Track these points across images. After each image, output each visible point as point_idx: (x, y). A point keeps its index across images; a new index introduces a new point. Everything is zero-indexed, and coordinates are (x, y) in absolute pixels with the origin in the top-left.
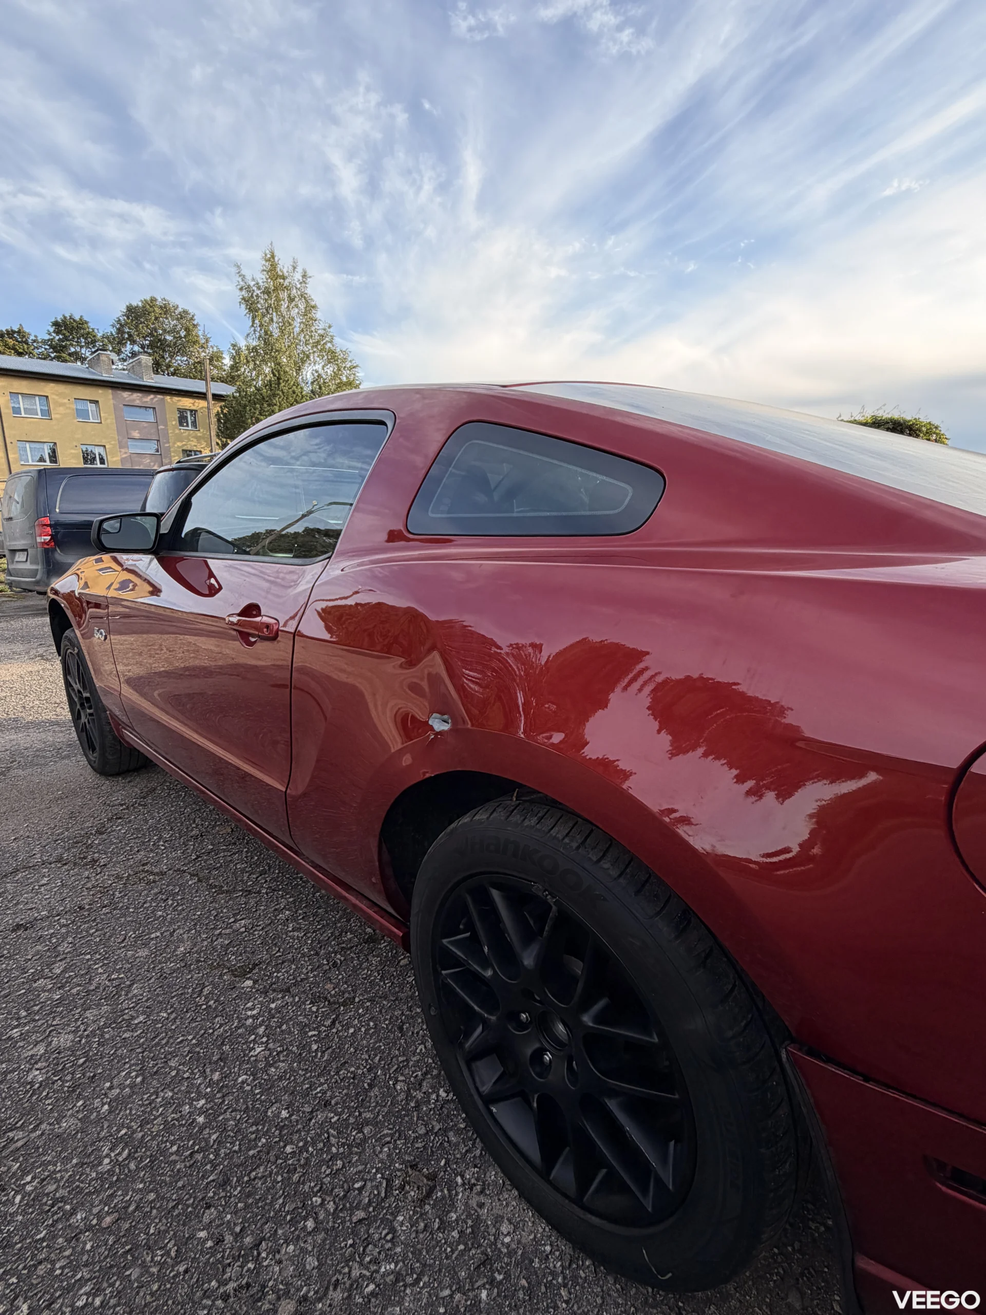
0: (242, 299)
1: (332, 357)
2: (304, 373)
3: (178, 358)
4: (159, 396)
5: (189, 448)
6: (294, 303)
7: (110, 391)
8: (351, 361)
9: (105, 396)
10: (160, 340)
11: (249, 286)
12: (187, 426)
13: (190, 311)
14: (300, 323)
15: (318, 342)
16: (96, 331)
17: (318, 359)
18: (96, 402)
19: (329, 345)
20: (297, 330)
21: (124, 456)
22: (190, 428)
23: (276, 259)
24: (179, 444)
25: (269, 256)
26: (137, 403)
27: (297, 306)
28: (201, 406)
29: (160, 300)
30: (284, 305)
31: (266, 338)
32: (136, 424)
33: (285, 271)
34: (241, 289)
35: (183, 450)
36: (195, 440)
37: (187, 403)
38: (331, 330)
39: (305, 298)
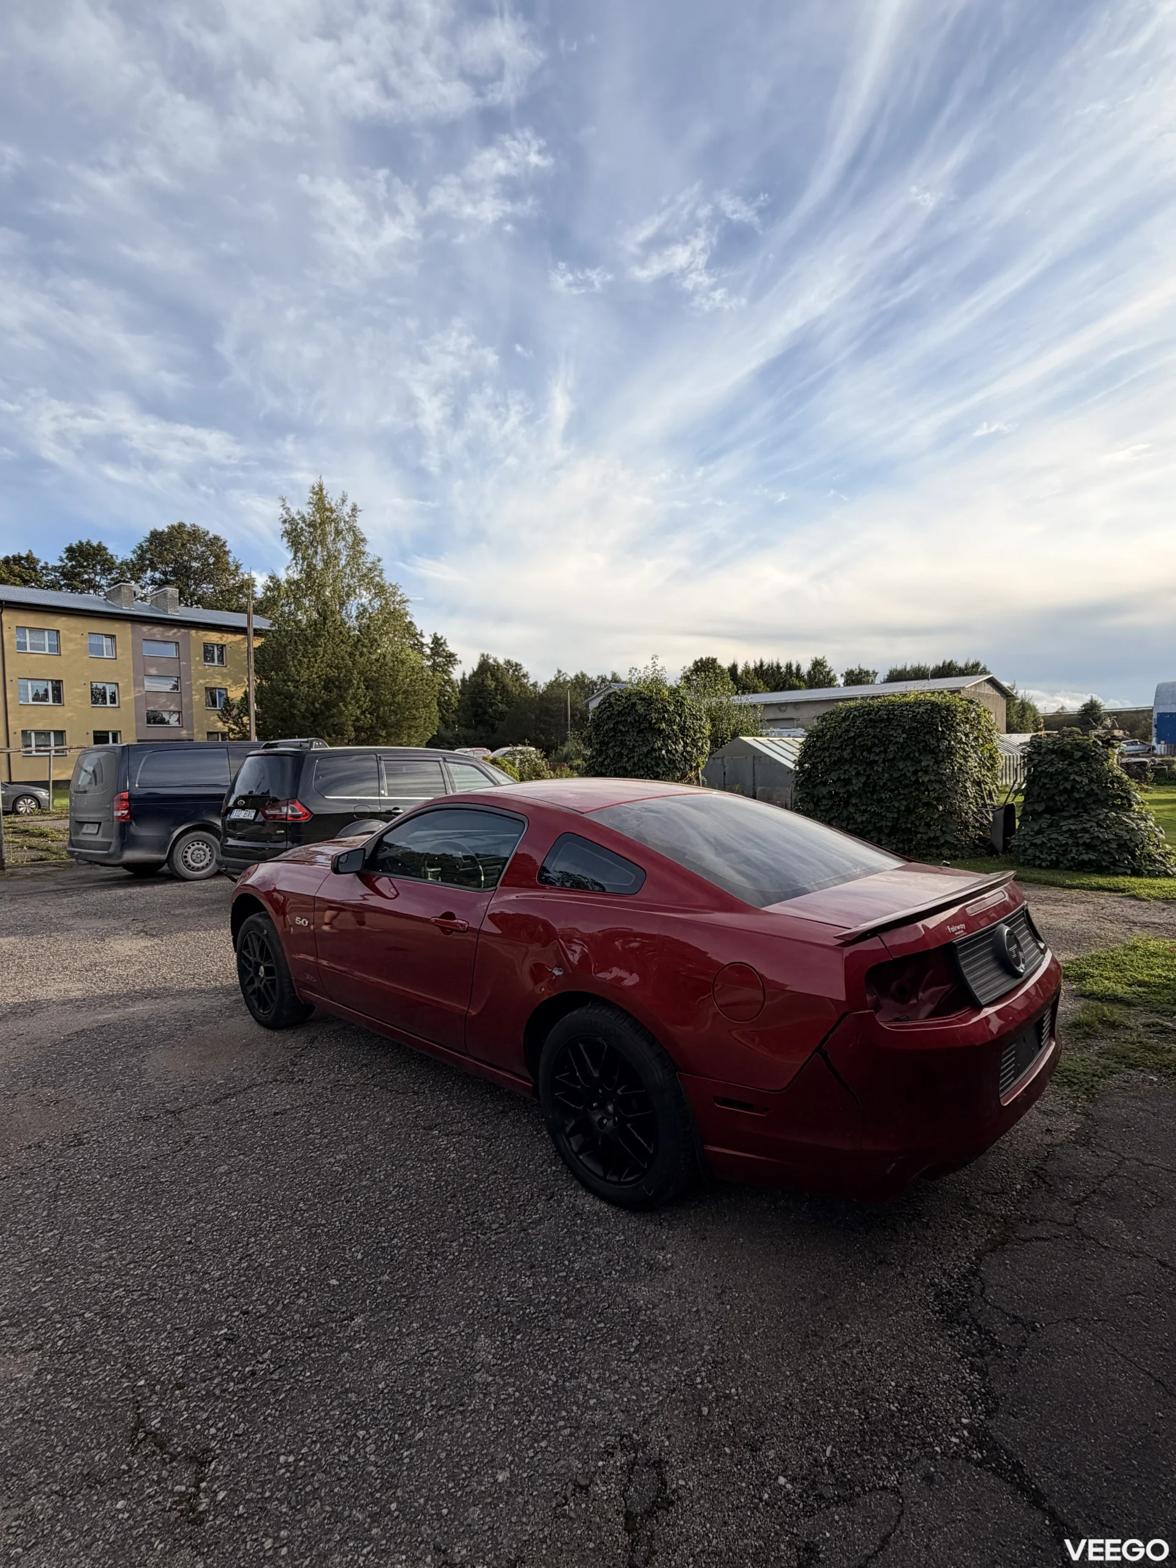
0: (284, 532)
1: (380, 590)
2: (349, 607)
3: (204, 585)
4: (183, 630)
5: (213, 686)
6: (341, 536)
7: (129, 625)
8: (401, 595)
9: (123, 632)
10: (185, 567)
11: (293, 519)
12: (213, 660)
13: (222, 538)
14: (347, 556)
15: (365, 575)
16: (115, 557)
17: (365, 593)
18: (112, 637)
19: (377, 579)
20: (343, 562)
21: (138, 695)
22: (216, 663)
23: (325, 492)
24: (201, 681)
25: (317, 489)
26: (158, 637)
27: (344, 539)
28: (229, 640)
29: (189, 526)
30: (330, 538)
31: (309, 572)
32: (154, 660)
33: (333, 504)
34: (285, 522)
35: (206, 688)
36: (219, 677)
37: (214, 637)
38: (381, 563)
39: (353, 531)
